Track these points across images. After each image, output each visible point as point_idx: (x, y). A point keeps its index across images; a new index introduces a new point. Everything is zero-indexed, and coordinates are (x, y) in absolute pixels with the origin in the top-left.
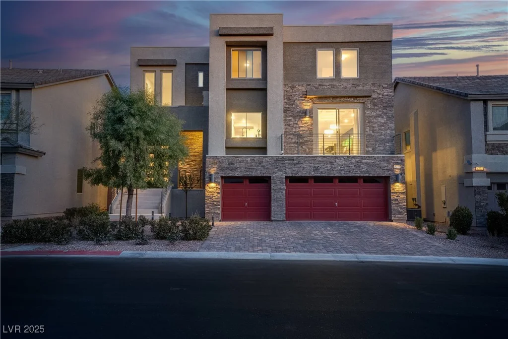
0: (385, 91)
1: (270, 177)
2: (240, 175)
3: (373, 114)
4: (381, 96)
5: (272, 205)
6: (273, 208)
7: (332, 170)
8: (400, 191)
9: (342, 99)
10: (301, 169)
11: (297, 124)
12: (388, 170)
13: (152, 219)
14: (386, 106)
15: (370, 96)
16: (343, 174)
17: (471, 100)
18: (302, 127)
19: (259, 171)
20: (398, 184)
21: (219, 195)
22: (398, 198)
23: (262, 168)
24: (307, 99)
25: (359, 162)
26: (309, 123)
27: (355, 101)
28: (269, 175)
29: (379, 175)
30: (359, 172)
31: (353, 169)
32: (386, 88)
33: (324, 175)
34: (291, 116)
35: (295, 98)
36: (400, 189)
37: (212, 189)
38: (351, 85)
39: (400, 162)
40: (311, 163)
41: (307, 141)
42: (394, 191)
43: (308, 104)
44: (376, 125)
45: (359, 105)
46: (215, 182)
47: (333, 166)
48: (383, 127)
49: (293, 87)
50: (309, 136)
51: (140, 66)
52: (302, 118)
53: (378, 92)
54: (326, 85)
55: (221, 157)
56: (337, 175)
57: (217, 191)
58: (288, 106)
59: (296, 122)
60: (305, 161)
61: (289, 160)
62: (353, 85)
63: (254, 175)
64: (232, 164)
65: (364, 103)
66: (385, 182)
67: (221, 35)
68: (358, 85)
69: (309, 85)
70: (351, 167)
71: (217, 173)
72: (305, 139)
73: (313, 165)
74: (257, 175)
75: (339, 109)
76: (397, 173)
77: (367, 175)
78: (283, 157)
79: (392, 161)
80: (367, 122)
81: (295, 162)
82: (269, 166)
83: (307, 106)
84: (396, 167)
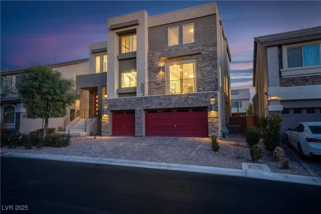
0: (211, 48)
1: (135, 110)
2: (119, 109)
3: (203, 65)
4: (208, 52)
5: (136, 127)
6: (136, 128)
7: (170, 104)
8: (214, 117)
9: (183, 57)
10: (152, 104)
11: (156, 76)
12: (206, 102)
13: (69, 134)
14: (212, 59)
15: (200, 53)
16: (177, 106)
17: (268, 47)
18: (159, 78)
19: (129, 107)
20: (213, 112)
21: (108, 121)
22: (213, 121)
23: (130, 105)
24: (161, 60)
25: (187, 97)
26: (163, 75)
27: (191, 58)
28: (133, 109)
29: (199, 106)
30: (187, 105)
31: (183, 103)
32: (211, 46)
33: (165, 107)
34: (153, 72)
35: (155, 60)
36: (215, 115)
37: (105, 118)
38: (188, 48)
39: (214, 96)
40: (157, 100)
41: (162, 87)
42: (210, 117)
43: (162, 63)
44: (205, 72)
45: (195, 60)
46: (106, 114)
47: (170, 101)
48: (210, 73)
49: (153, 54)
50: (163, 83)
51: (93, 53)
52: (159, 72)
53: (207, 50)
54: (173, 50)
55: (110, 99)
56: (173, 107)
57: (108, 119)
58: (151, 66)
59: (155, 75)
60: (154, 99)
61: (145, 99)
62: (189, 47)
63: (126, 109)
64: (115, 103)
65: (197, 58)
66: (203, 110)
67: (112, 30)
68: (193, 47)
69: (163, 51)
70: (182, 101)
71: (107, 109)
72: (161, 85)
73: (158, 101)
74: (128, 109)
75: (182, 64)
76: (212, 104)
77: (192, 106)
78: (142, 97)
79: (209, 96)
80: (199, 71)
81: (148, 100)
82: (134, 103)
83: (161, 64)
84: (212, 99)
